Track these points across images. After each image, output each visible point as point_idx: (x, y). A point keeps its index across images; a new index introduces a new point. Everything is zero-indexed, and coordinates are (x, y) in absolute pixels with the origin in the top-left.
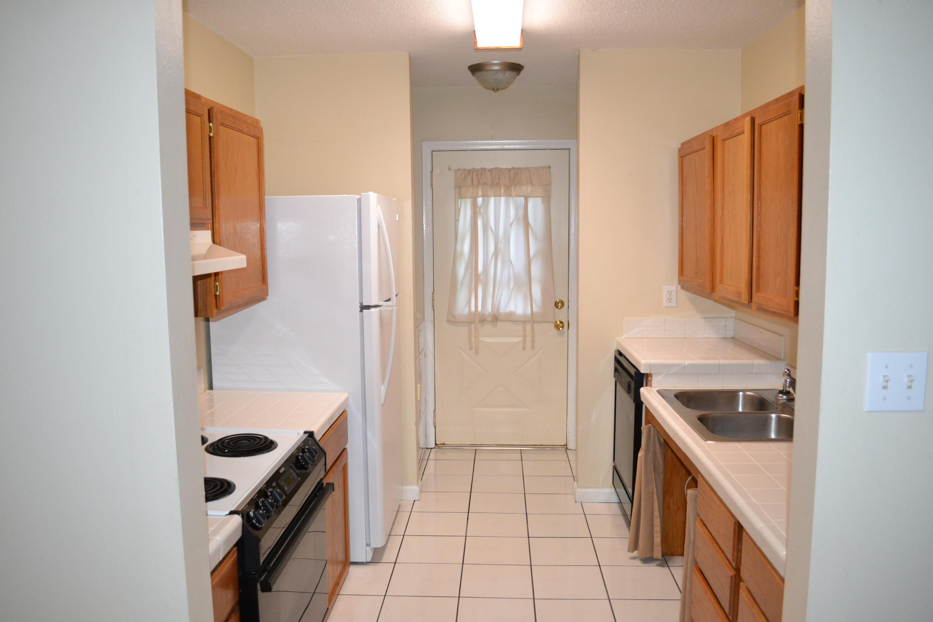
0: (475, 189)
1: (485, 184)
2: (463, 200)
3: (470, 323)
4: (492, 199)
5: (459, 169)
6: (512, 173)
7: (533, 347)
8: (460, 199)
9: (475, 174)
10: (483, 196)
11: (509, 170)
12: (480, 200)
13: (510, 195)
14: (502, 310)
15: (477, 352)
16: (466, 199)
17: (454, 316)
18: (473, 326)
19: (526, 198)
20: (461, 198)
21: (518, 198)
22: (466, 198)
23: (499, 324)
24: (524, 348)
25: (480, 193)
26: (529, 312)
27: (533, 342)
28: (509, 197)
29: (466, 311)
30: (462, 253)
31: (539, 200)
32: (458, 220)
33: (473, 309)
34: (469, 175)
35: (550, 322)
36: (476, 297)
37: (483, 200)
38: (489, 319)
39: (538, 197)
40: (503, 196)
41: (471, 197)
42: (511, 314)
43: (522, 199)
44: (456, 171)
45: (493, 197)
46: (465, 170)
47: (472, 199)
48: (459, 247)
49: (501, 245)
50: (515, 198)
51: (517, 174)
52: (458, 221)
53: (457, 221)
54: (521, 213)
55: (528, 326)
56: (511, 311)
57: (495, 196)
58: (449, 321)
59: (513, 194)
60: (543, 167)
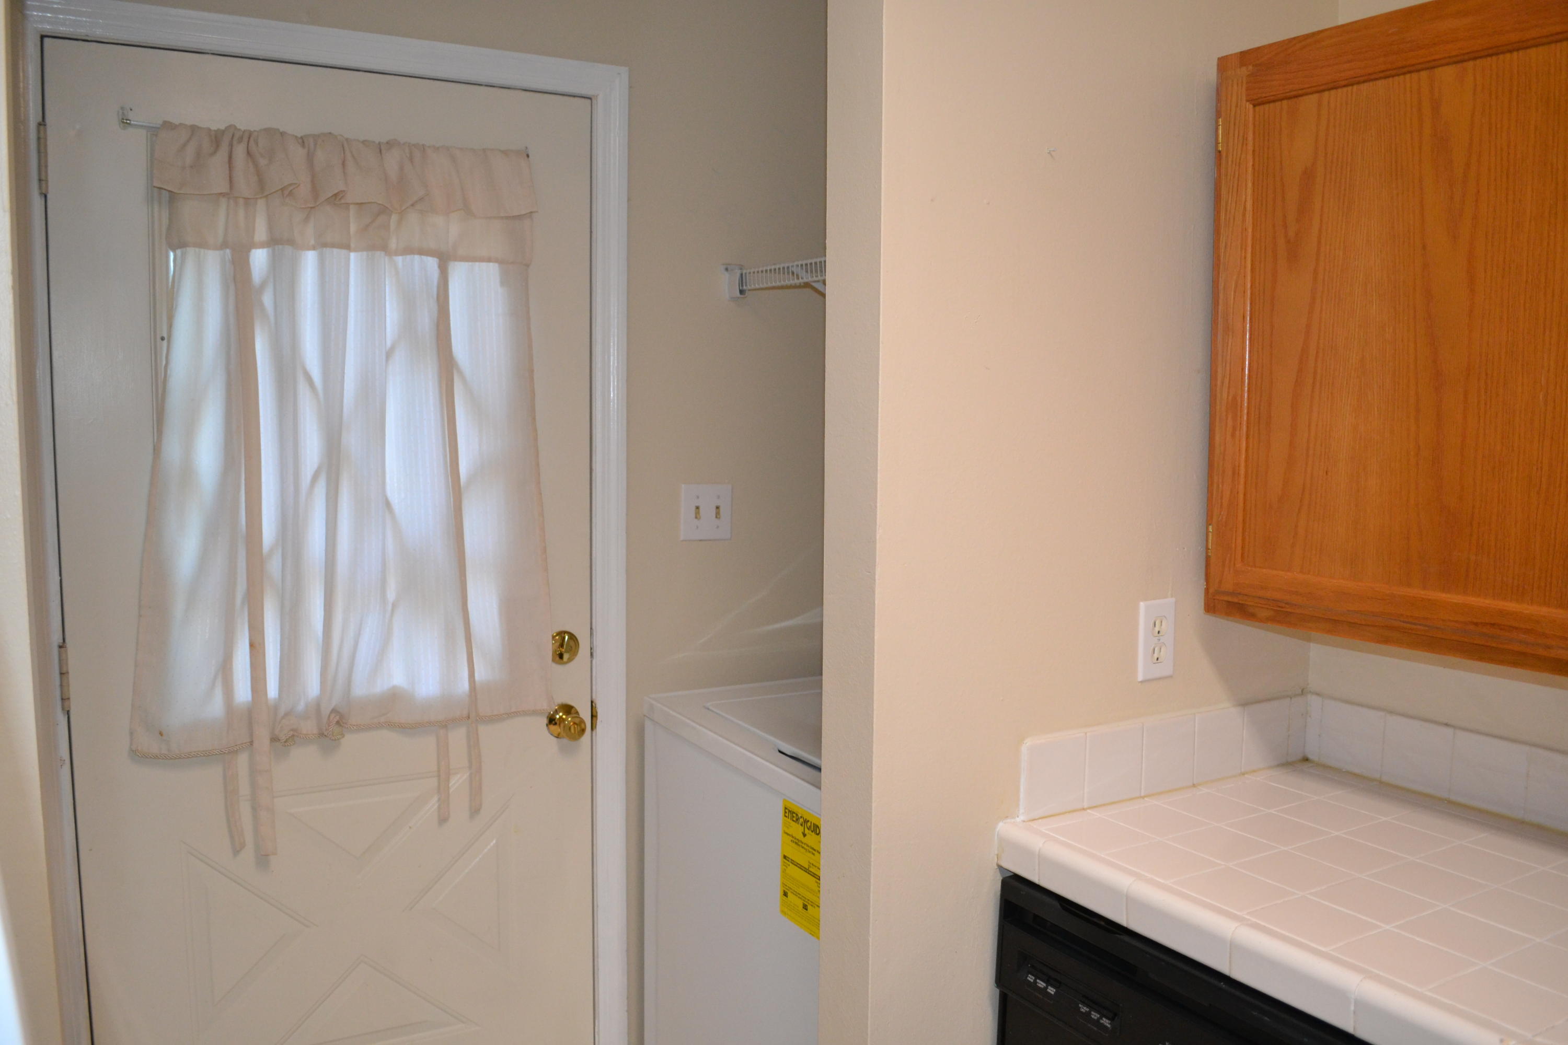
0: (241, 212)
1: (287, 192)
2: (191, 251)
3: (233, 751)
4: (309, 260)
5: (168, 126)
6: (392, 160)
7: (475, 811)
8: (174, 251)
9: (240, 151)
10: (273, 242)
11: (380, 149)
12: (259, 258)
13: (384, 248)
14: (360, 689)
15: (263, 860)
16: (202, 251)
17: (161, 734)
18: (243, 760)
19: (445, 260)
20: (179, 244)
21: (417, 257)
22: (202, 245)
23: (350, 741)
24: (443, 820)
25: (261, 232)
26: (465, 686)
27: (476, 789)
28: (379, 254)
29: (216, 708)
30: (188, 471)
31: (489, 273)
32: (165, 335)
33: (243, 692)
34: (215, 152)
35: (534, 713)
36: (257, 648)
37: (275, 263)
38: (309, 727)
39: (489, 260)
40: (355, 250)
41: (224, 245)
42: (394, 697)
43: (432, 263)
44: (154, 132)
45: (314, 248)
46: (193, 129)
47: (228, 251)
48: (173, 449)
49: (353, 440)
50: (399, 260)
51: (411, 159)
52: (165, 343)
53: (163, 339)
54: (425, 319)
55: (457, 737)
56: (394, 687)
57: (321, 244)
58: (138, 756)
59: (393, 244)
60: (505, 153)
